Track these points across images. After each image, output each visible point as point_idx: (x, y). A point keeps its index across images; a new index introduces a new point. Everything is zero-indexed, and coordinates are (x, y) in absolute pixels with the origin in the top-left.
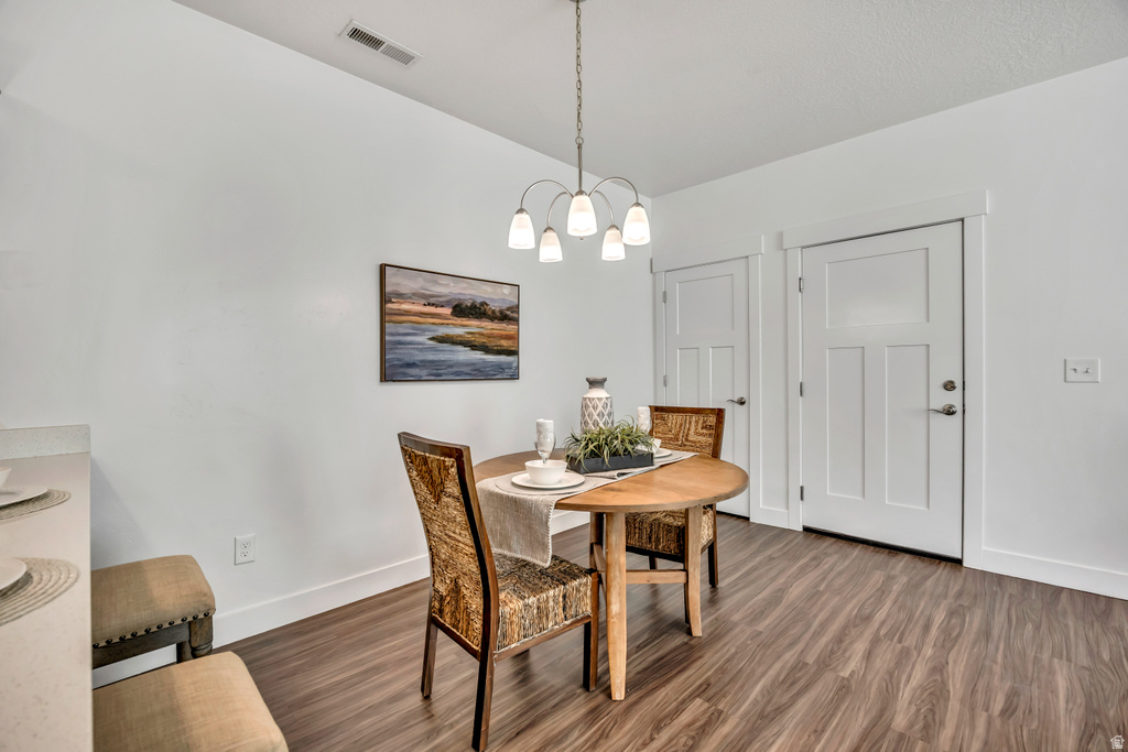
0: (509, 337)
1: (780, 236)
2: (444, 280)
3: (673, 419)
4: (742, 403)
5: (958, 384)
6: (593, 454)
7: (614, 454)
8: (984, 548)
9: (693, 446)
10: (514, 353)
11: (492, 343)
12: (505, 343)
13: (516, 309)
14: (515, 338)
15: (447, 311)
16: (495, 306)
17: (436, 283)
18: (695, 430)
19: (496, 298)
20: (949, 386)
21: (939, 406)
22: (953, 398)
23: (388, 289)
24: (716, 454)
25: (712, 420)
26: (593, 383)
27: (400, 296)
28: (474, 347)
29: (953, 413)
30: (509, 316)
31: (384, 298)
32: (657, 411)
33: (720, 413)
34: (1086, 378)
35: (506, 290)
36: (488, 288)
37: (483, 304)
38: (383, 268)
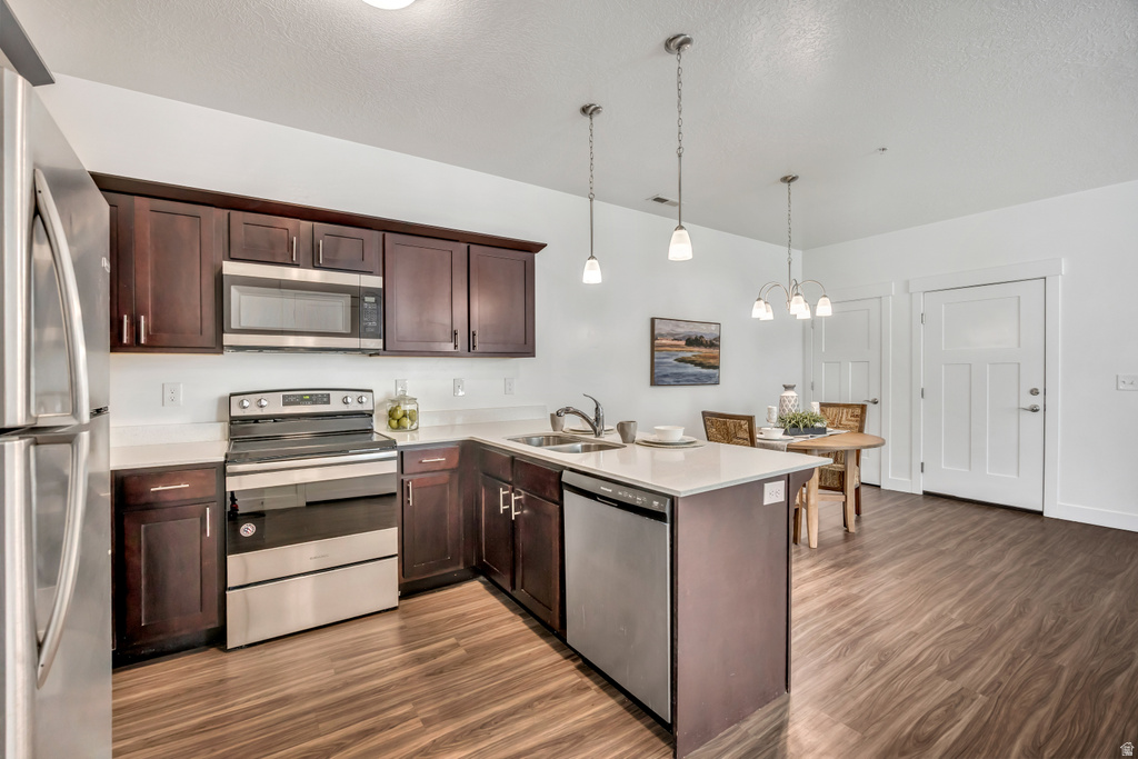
0: (714, 358)
1: (907, 283)
2: (682, 324)
3: (830, 411)
4: (876, 403)
5: (1041, 391)
6: (795, 426)
7: (805, 426)
8: (1059, 503)
9: (845, 427)
10: (717, 367)
11: (705, 362)
12: (712, 361)
13: (718, 339)
14: (717, 358)
15: (683, 343)
16: (707, 338)
17: (678, 326)
18: (845, 417)
19: (707, 332)
20: (1034, 392)
21: (1027, 406)
22: (1037, 401)
23: (656, 332)
24: (861, 430)
25: (858, 411)
26: (787, 388)
27: (662, 335)
28: (696, 365)
29: (1037, 411)
30: (714, 344)
31: (653, 337)
32: (822, 405)
33: (863, 407)
34: (1131, 387)
35: (713, 327)
36: (703, 327)
37: (702, 337)
38: (653, 320)
